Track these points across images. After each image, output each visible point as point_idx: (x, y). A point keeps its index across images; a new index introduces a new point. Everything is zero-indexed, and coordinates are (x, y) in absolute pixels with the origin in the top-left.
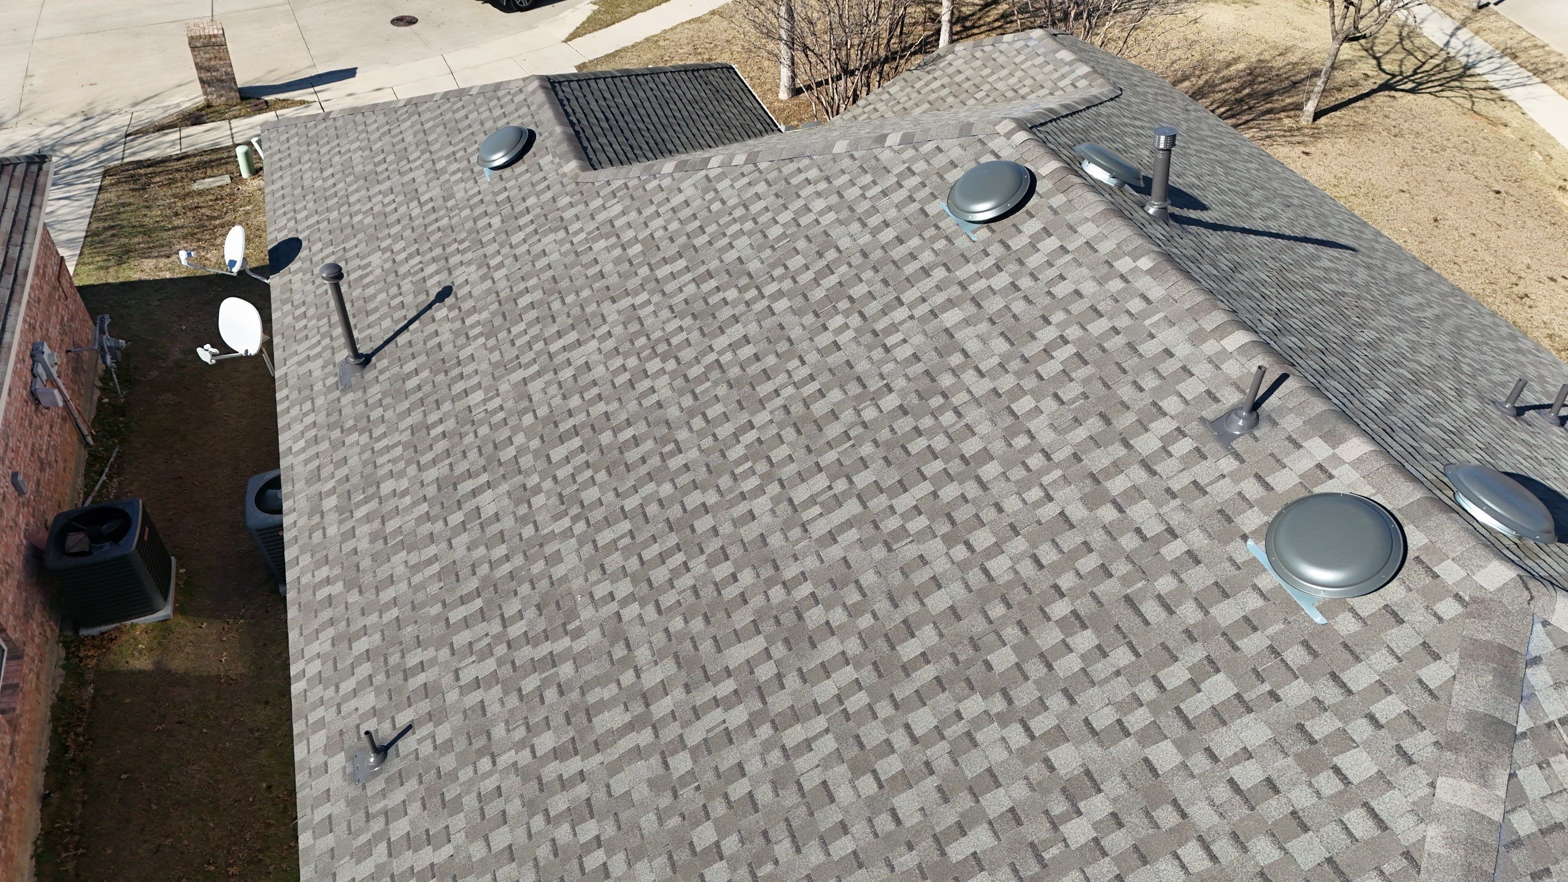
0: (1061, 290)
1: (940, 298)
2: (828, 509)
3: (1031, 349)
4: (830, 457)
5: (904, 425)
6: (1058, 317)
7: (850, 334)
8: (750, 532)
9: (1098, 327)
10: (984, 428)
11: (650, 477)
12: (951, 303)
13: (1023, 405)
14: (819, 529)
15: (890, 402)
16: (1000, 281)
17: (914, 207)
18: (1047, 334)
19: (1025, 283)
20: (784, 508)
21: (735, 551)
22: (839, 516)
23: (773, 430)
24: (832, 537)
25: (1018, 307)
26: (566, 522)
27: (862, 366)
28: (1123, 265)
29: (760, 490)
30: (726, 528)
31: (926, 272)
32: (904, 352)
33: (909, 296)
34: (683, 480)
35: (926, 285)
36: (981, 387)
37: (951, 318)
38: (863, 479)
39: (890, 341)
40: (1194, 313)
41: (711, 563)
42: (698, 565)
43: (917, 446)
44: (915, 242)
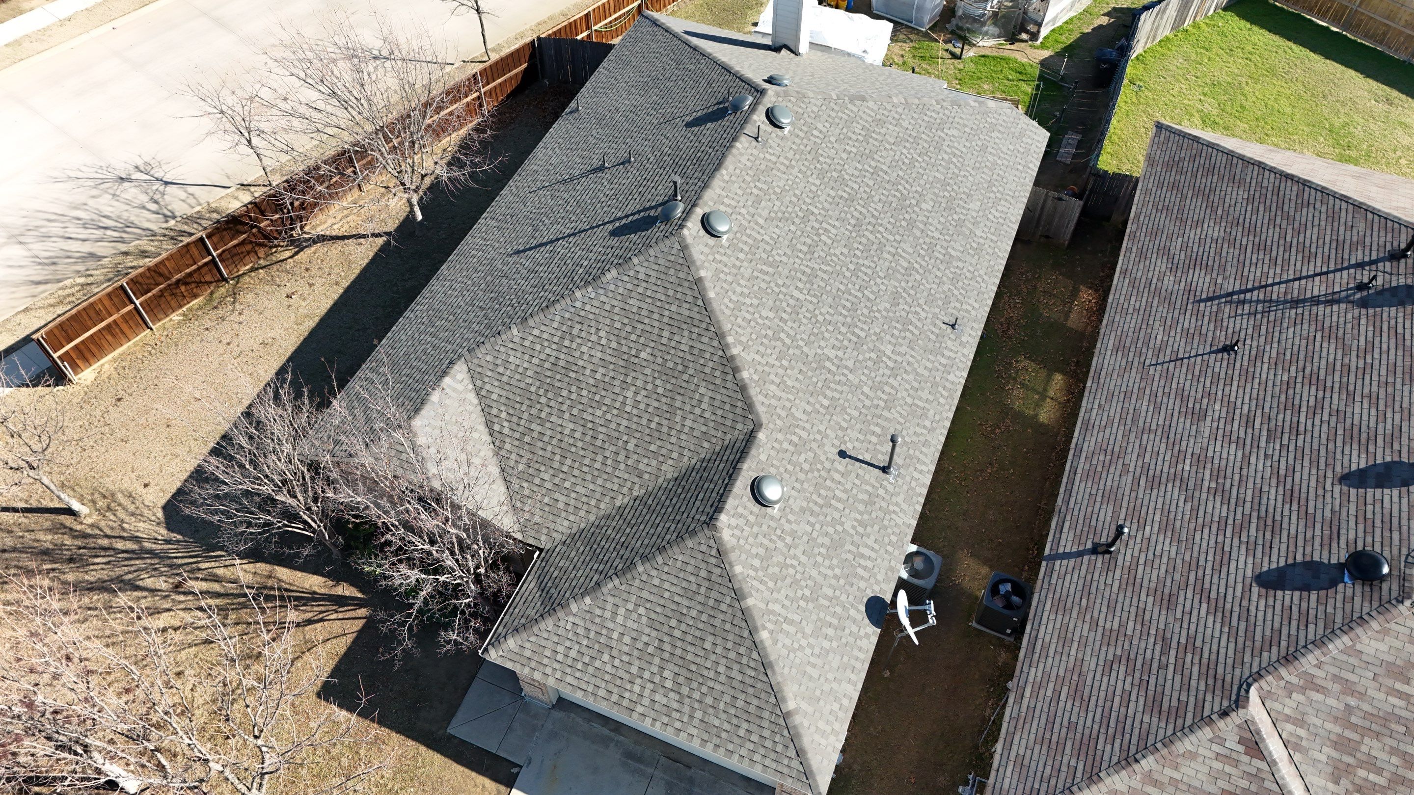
0: (740, 192)
1: (756, 227)
2: (829, 231)
3: (761, 194)
4: (815, 238)
5: (797, 221)
6: (749, 191)
7: (780, 252)
8: (845, 251)
9: (748, 178)
10: (788, 198)
11: (850, 294)
12: (757, 223)
13: (778, 190)
14: (833, 231)
15: (793, 228)
16: (743, 211)
17: (728, 251)
18: (755, 191)
19: (741, 204)
20: (835, 244)
21: (852, 253)
22: (829, 227)
23: (818, 261)
24: (834, 226)
25: (750, 203)
26: (876, 314)
27: (787, 243)
28: (726, 178)
29: (835, 255)
30: (848, 260)
31: (749, 236)
32: (776, 230)
33: (759, 237)
34: (845, 281)
35: (754, 234)
36: (778, 203)
37: (761, 221)
38: (817, 225)
39: (775, 236)
40: (734, 156)
41: (858, 258)
42: (861, 261)
43: (801, 214)
44: (740, 245)
